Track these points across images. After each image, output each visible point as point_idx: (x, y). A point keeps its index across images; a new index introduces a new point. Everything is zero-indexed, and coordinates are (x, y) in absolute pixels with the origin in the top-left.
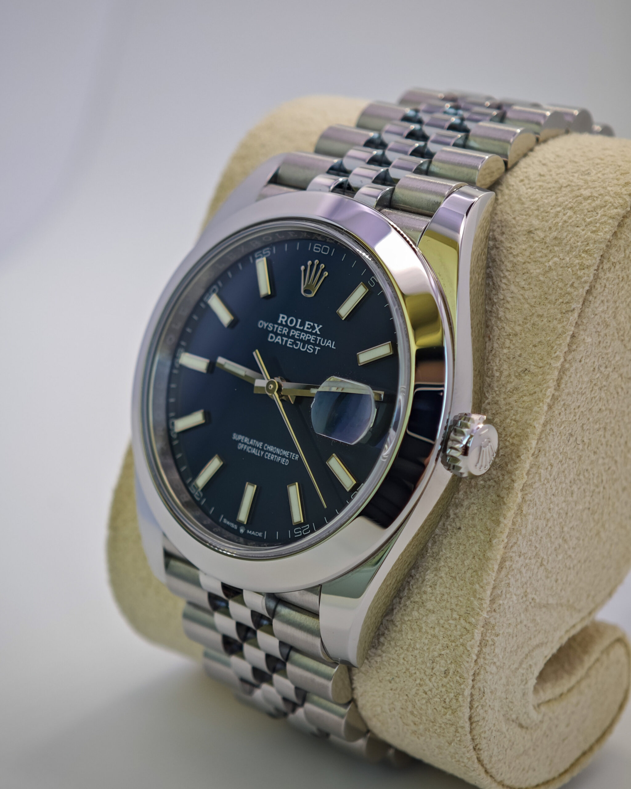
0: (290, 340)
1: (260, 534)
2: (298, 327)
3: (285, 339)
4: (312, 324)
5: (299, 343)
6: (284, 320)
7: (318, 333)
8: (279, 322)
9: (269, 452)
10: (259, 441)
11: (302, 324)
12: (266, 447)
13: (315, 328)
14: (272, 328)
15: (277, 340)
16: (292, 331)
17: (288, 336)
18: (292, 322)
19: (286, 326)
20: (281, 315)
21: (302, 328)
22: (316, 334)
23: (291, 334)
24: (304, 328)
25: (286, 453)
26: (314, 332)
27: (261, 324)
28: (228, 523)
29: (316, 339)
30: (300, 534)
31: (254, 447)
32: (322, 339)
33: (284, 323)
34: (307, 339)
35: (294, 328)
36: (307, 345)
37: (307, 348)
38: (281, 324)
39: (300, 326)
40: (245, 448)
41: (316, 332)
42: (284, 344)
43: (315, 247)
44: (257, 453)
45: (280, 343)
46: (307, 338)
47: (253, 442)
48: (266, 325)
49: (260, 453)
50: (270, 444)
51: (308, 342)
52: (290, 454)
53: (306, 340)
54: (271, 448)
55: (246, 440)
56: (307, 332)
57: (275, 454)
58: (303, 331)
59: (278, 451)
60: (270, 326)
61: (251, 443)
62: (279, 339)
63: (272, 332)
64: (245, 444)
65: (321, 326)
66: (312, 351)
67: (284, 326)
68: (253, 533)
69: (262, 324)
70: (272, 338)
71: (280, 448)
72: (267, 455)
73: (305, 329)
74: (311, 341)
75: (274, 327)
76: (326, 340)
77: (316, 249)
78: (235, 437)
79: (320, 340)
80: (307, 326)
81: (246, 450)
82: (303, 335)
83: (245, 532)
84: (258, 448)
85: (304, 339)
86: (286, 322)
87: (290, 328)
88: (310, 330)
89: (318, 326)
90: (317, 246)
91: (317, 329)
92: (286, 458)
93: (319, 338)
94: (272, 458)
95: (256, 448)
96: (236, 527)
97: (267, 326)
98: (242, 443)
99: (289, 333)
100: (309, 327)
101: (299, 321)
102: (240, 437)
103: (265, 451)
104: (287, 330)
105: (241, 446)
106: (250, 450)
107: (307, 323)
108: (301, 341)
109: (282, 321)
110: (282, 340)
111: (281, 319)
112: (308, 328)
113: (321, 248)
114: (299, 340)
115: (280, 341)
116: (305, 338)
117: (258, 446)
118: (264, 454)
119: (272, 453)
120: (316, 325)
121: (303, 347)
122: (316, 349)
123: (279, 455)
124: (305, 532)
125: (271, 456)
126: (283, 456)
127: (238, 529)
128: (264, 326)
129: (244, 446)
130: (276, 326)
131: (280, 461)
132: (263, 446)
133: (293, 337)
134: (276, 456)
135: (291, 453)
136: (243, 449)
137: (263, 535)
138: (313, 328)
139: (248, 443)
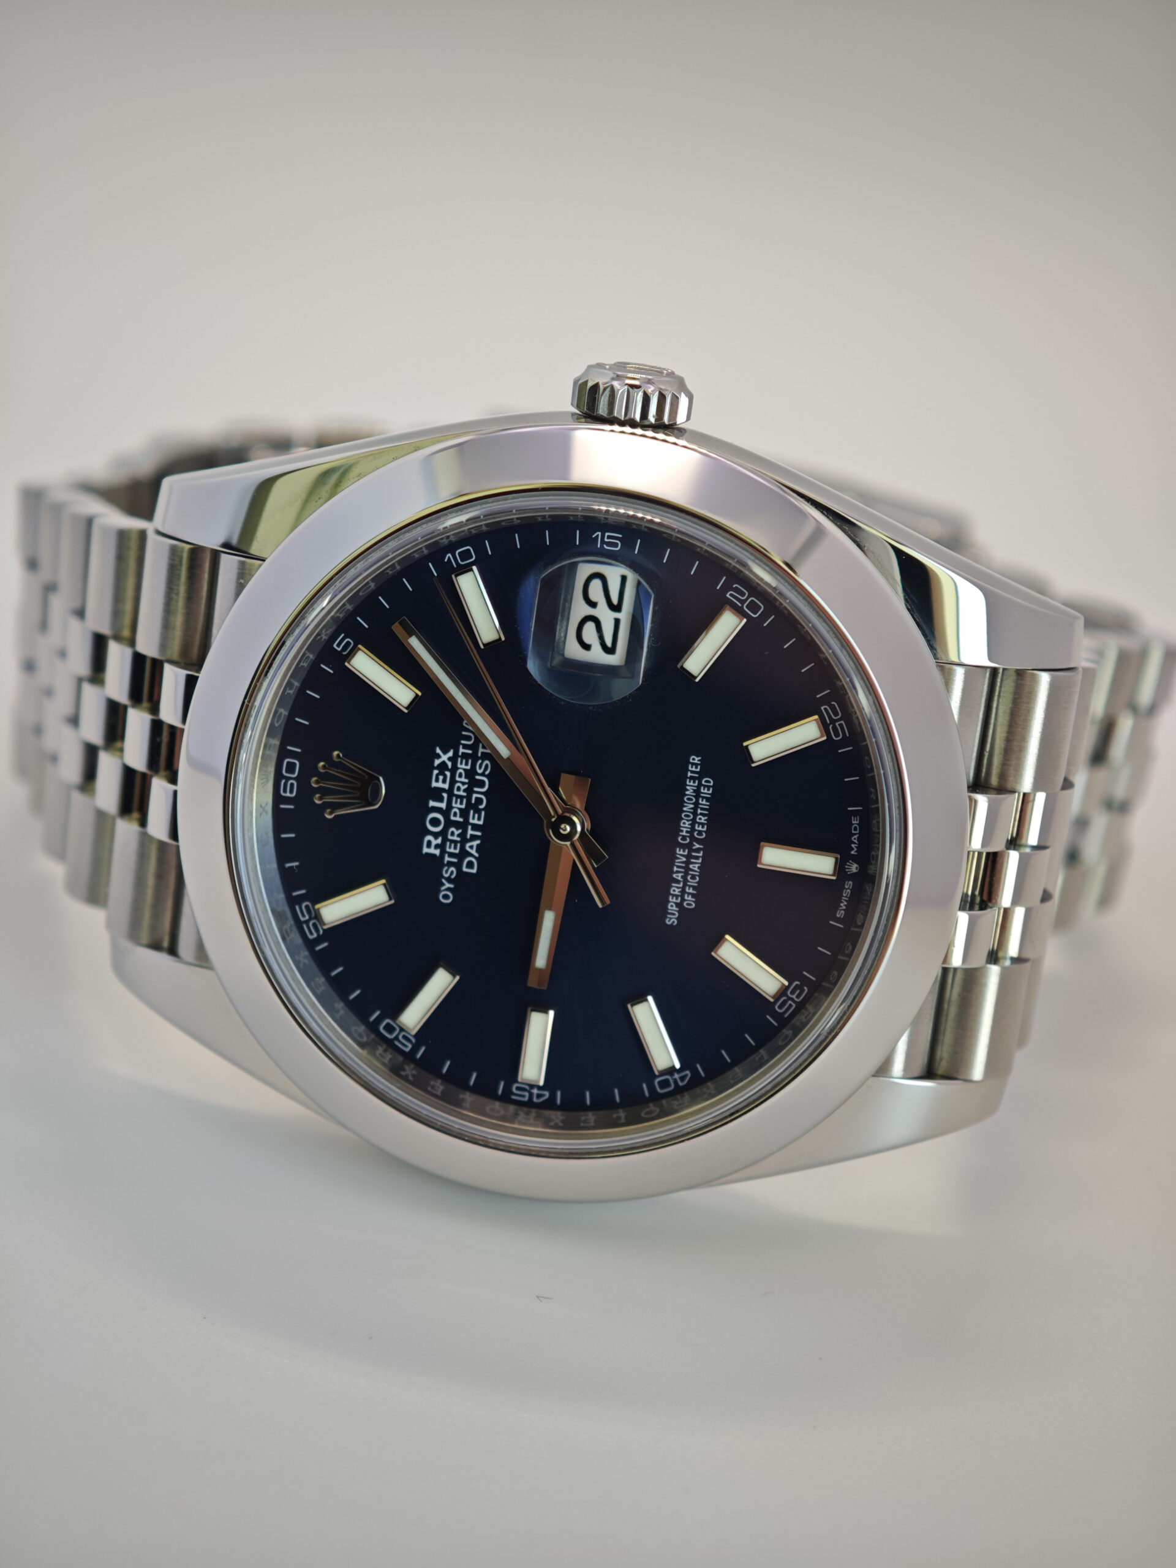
0: (471, 821)
1: (855, 822)
2: (443, 805)
3: (470, 832)
4: (436, 772)
5: (475, 796)
6: (434, 842)
7: (451, 754)
8: (437, 852)
9: (693, 829)
10: (674, 857)
11: (437, 794)
12: (684, 838)
13: (444, 763)
14: (453, 869)
15: (474, 852)
16: (452, 818)
17: (463, 826)
18: (435, 822)
19: (443, 834)
20: (425, 850)
21: (445, 795)
22: (453, 759)
23: (458, 819)
24: (443, 790)
25: (690, 787)
26: (449, 764)
27: (446, 897)
28: (843, 905)
29: (464, 756)
30: (841, 725)
31: (687, 870)
32: (463, 742)
33: (439, 841)
34: (466, 777)
35: (446, 813)
36: (478, 777)
37: (483, 774)
38: (441, 847)
39: (441, 800)
40: (691, 891)
41: (449, 759)
42: (479, 834)
43: (288, 794)
44: (697, 858)
45: (478, 842)
46: (463, 780)
47: (678, 872)
48: (448, 885)
49: (698, 850)
50: (678, 829)
51: (470, 774)
52: (691, 778)
53: (466, 781)
54: (685, 825)
55: (675, 890)
56: (453, 782)
57: (695, 814)
58: (450, 792)
59: (688, 807)
60: (447, 875)
61: (679, 876)
62: (471, 847)
63: (458, 866)
64: (683, 892)
65: (438, 751)
66: (487, 762)
67: (445, 840)
68: (855, 838)
69: (446, 894)
70: (470, 865)
71: (682, 804)
72: (700, 833)
73: (446, 786)
74: (468, 767)
75: (450, 864)
76: (464, 733)
77: (291, 792)
78: (672, 920)
79: (465, 746)
80: (440, 785)
81: (694, 888)
82: (459, 789)
83: (855, 859)
84: (689, 857)
85: (466, 786)
86: (436, 835)
87: (449, 823)
88: (448, 774)
89: (439, 757)
90: (285, 791)
91: (444, 758)
92: (700, 784)
93: (462, 750)
94: (703, 820)
95: (688, 863)
96: (849, 884)
97: (449, 880)
98: (683, 900)
99: (457, 825)
100: (441, 778)
101: (432, 804)
102: (672, 907)
103: (692, 838)
104: (453, 829)
105: (690, 902)
106: (693, 877)
107: (434, 784)
108: (469, 791)
109: (437, 846)
110: (473, 838)
111: (432, 851)
112: (444, 781)
113: (288, 779)
114: (469, 798)
115: (475, 843)
116: (463, 783)
117: (684, 859)
118: (699, 841)
119: (694, 821)
120: (437, 762)
121: (481, 784)
122: (482, 753)
123: (696, 804)
124: (836, 714)
125: (699, 824)
126: (697, 792)
127: (853, 877)
128: (448, 889)
129: (689, 894)
130: (447, 859)
131: (707, 799)
132: (683, 846)
133: (464, 813)
134: (699, 811)
135: (689, 774)
136: (693, 895)
137: (855, 813)
138: (443, 767)
139: (681, 885)
